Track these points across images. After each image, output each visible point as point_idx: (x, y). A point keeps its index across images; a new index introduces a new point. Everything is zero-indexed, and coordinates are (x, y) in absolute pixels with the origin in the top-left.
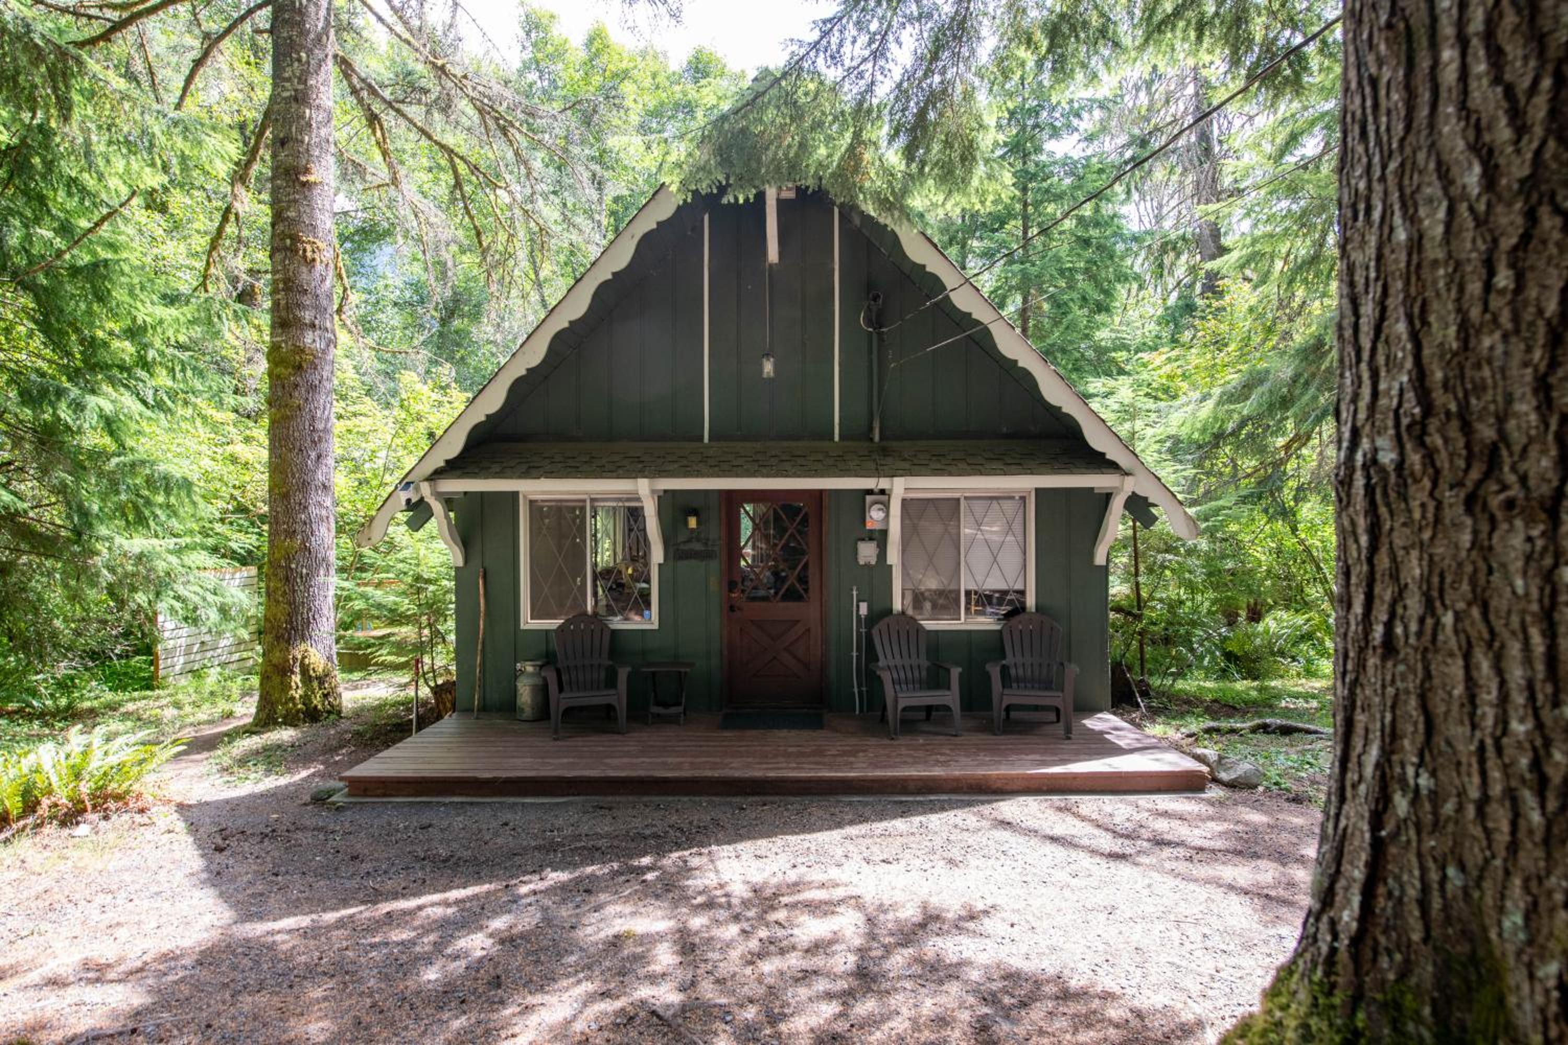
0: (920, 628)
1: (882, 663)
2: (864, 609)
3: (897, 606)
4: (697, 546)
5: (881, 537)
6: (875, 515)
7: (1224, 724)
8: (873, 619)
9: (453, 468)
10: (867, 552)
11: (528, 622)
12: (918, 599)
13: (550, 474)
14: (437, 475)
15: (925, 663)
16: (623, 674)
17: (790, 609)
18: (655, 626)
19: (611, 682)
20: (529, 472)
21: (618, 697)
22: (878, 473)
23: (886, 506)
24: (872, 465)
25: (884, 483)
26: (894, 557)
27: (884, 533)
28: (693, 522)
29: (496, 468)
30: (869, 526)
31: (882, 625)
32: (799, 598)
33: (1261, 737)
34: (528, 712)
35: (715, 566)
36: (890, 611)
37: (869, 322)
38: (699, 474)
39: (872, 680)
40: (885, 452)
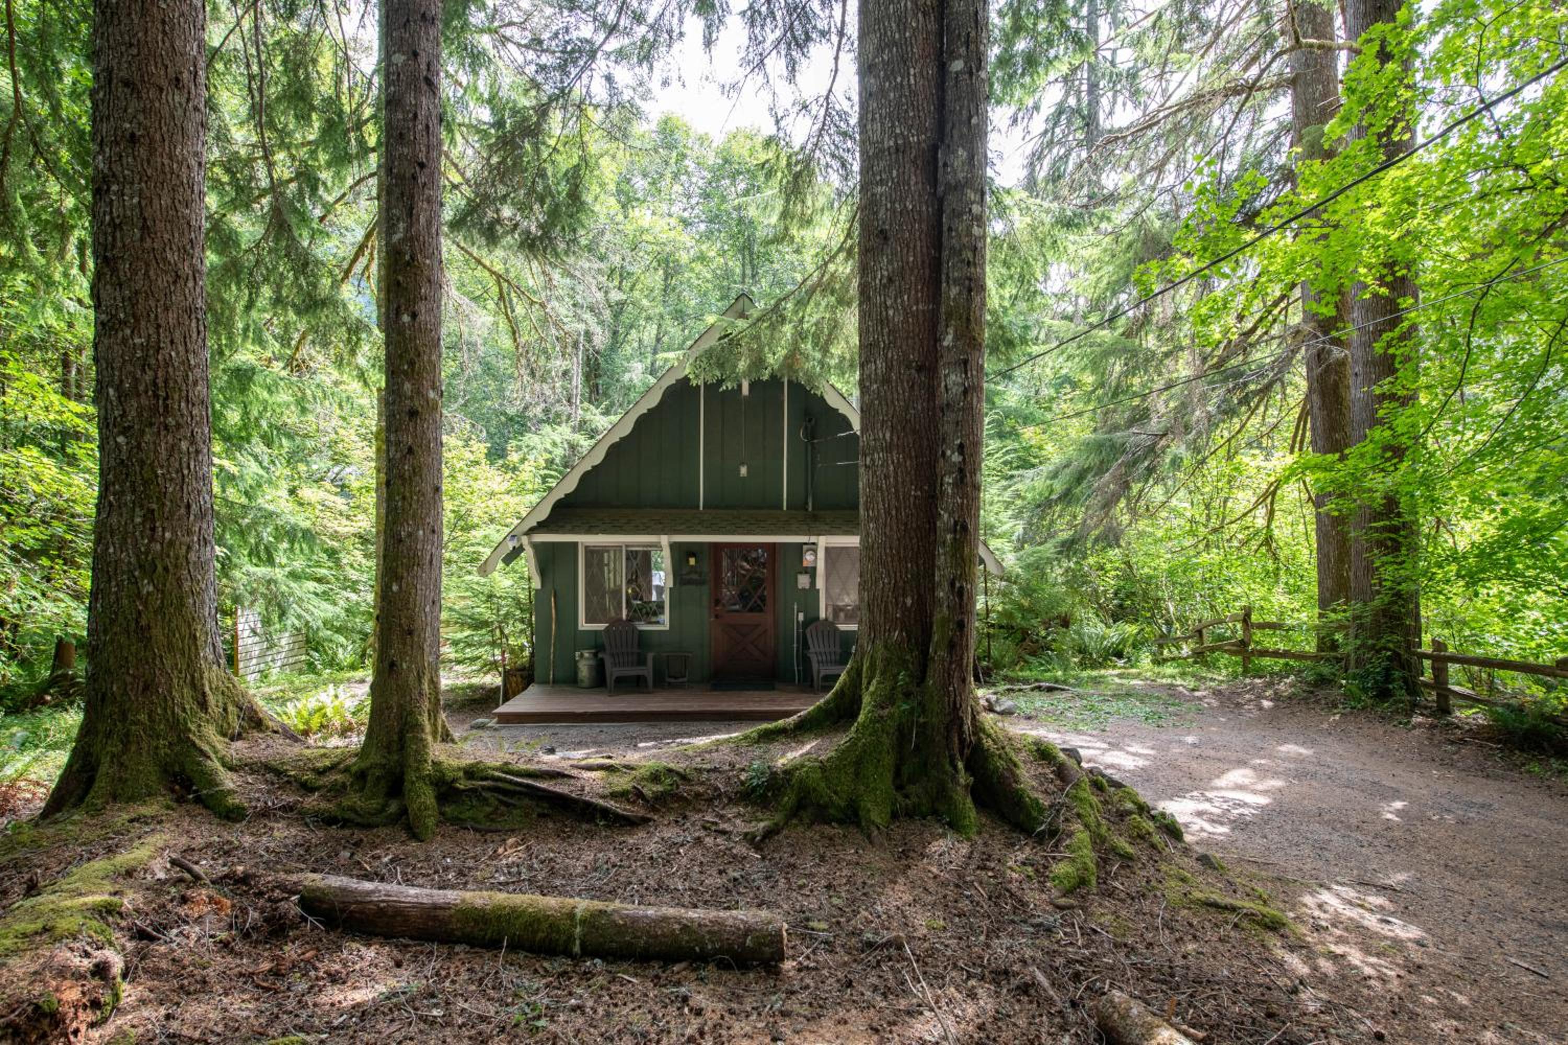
0: (837, 629)
1: (812, 650)
2: (801, 617)
3: (822, 615)
4: (695, 577)
5: (812, 572)
6: (808, 558)
7: (1016, 687)
8: (806, 624)
9: (542, 527)
10: (803, 581)
11: (583, 625)
12: (837, 610)
13: (605, 532)
14: (531, 531)
15: (838, 650)
16: (650, 656)
17: (755, 617)
18: (667, 628)
19: (641, 661)
20: (590, 530)
21: (647, 671)
22: (810, 533)
23: (815, 552)
24: (805, 527)
25: (813, 539)
26: (820, 584)
27: (814, 569)
28: (692, 561)
29: (569, 527)
30: (805, 564)
31: (812, 627)
32: (761, 610)
33: (1036, 693)
34: (586, 683)
35: (705, 589)
36: (818, 618)
37: (806, 436)
38: (699, 533)
39: (805, 661)
40: (815, 518)
